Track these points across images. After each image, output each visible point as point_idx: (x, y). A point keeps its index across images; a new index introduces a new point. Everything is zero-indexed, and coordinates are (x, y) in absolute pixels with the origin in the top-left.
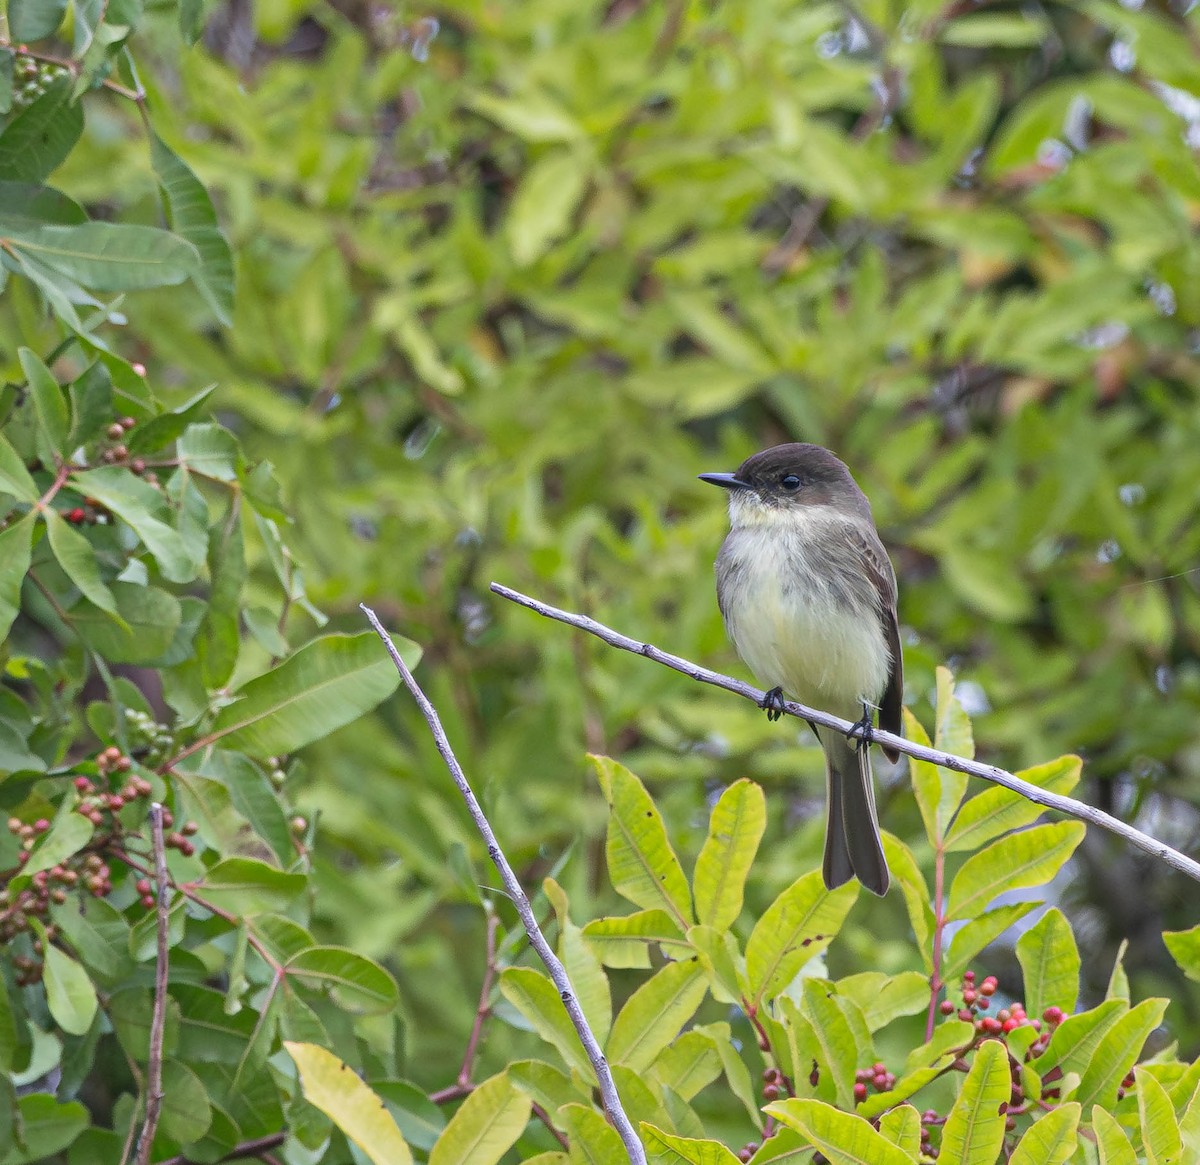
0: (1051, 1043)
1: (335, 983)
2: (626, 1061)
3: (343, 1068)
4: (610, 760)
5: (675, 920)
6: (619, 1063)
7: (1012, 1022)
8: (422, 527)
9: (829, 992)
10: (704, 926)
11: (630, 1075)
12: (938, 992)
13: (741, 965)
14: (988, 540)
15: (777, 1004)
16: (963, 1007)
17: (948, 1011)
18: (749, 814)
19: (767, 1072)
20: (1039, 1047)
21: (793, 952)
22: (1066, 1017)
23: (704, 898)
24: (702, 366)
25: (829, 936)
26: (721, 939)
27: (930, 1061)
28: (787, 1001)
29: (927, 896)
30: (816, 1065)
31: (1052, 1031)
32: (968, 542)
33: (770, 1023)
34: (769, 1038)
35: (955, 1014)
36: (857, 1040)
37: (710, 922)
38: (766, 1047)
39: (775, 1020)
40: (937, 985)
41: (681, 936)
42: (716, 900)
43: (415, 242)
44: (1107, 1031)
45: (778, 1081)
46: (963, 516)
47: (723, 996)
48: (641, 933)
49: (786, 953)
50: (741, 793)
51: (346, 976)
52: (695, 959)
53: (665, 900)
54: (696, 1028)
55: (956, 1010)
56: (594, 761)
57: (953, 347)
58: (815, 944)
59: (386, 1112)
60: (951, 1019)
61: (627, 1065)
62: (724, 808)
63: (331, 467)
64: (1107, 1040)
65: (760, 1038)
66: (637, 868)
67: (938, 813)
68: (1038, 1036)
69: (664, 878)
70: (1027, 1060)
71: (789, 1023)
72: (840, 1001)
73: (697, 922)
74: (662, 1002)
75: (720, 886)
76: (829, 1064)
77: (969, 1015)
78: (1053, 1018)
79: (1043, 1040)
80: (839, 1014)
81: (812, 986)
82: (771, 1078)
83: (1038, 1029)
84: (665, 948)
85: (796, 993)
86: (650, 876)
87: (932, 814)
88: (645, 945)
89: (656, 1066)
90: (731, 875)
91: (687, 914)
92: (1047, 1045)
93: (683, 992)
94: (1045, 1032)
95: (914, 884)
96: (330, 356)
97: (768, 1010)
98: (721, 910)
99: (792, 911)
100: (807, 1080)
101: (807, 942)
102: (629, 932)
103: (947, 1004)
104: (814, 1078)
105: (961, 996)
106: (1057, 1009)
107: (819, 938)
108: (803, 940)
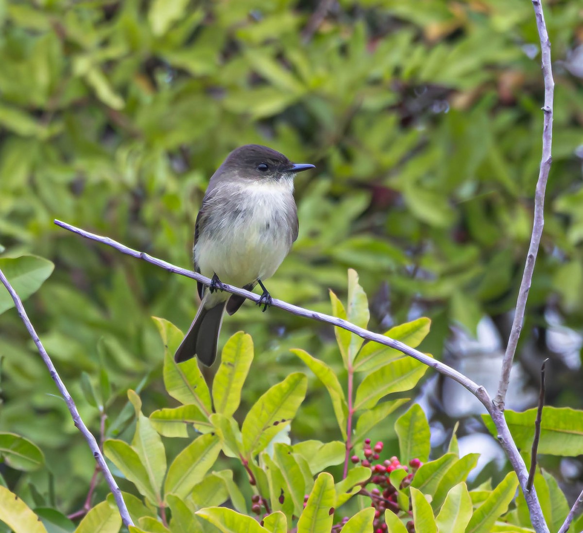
0: (414, 479)
1: (7, 453)
2: (174, 493)
3: (16, 498)
4: (165, 320)
5: (201, 410)
6: (171, 493)
7: (392, 467)
8: (103, 185)
9: (289, 451)
10: (218, 414)
11: (177, 499)
12: (350, 450)
13: (239, 437)
14: (430, 183)
15: (261, 458)
16: (364, 458)
17: (355, 461)
18: (244, 351)
19: (254, 497)
20: (407, 481)
21: (268, 429)
22: (422, 464)
23: (218, 398)
24: (266, 91)
25: (288, 420)
26: (228, 422)
27: (347, 490)
28: (267, 457)
29: (343, 397)
30: (282, 492)
31: (414, 472)
32: (418, 183)
33: (256, 469)
34: (255, 477)
35: (360, 463)
36: (305, 478)
37: (222, 411)
38: (253, 483)
39: (260, 467)
40: (349, 447)
41: (205, 420)
42: (225, 399)
43: (98, 25)
44: (446, 471)
45: (260, 502)
46: (416, 168)
47: (229, 453)
48: (183, 417)
49: (264, 430)
50: (240, 339)
51: (15, 449)
52: (213, 434)
53: (196, 400)
54: (214, 473)
55: (360, 461)
56: (157, 321)
57: (406, 74)
58: (281, 424)
59: (41, 523)
60: (358, 466)
61: (176, 494)
62: (229, 347)
63: (53, 154)
64: (445, 477)
65: (250, 478)
66: (180, 382)
67: (349, 351)
68: (407, 474)
69: (195, 387)
70: (401, 488)
71: (267, 468)
72: (295, 455)
73: (214, 411)
74: (194, 459)
75: (228, 391)
76: (290, 491)
77: (367, 463)
78: (415, 465)
79: (410, 477)
80: (295, 463)
81: (280, 448)
82: (256, 500)
83: (407, 471)
84: (197, 427)
85: (271, 452)
86: (187, 386)
87: (346, 351)
88: (185, 425)
89: (192, 494)
90: (234, 385)
91: (209, 407)
92: (412, 480)
93: (207, 453)
94: (411, 472)
95: (335, 389)
96: (53, 92)
97: (255, 462)
98: (228, 405)
99: (268, 405)
100: (277, 500)
101: (276, 423)
102: (176, 417)
103: (355, 457)
104: (281, 499)
105: (363, 453)
106: (417, 459)
107: (283, 421)
108: (273, 422)
